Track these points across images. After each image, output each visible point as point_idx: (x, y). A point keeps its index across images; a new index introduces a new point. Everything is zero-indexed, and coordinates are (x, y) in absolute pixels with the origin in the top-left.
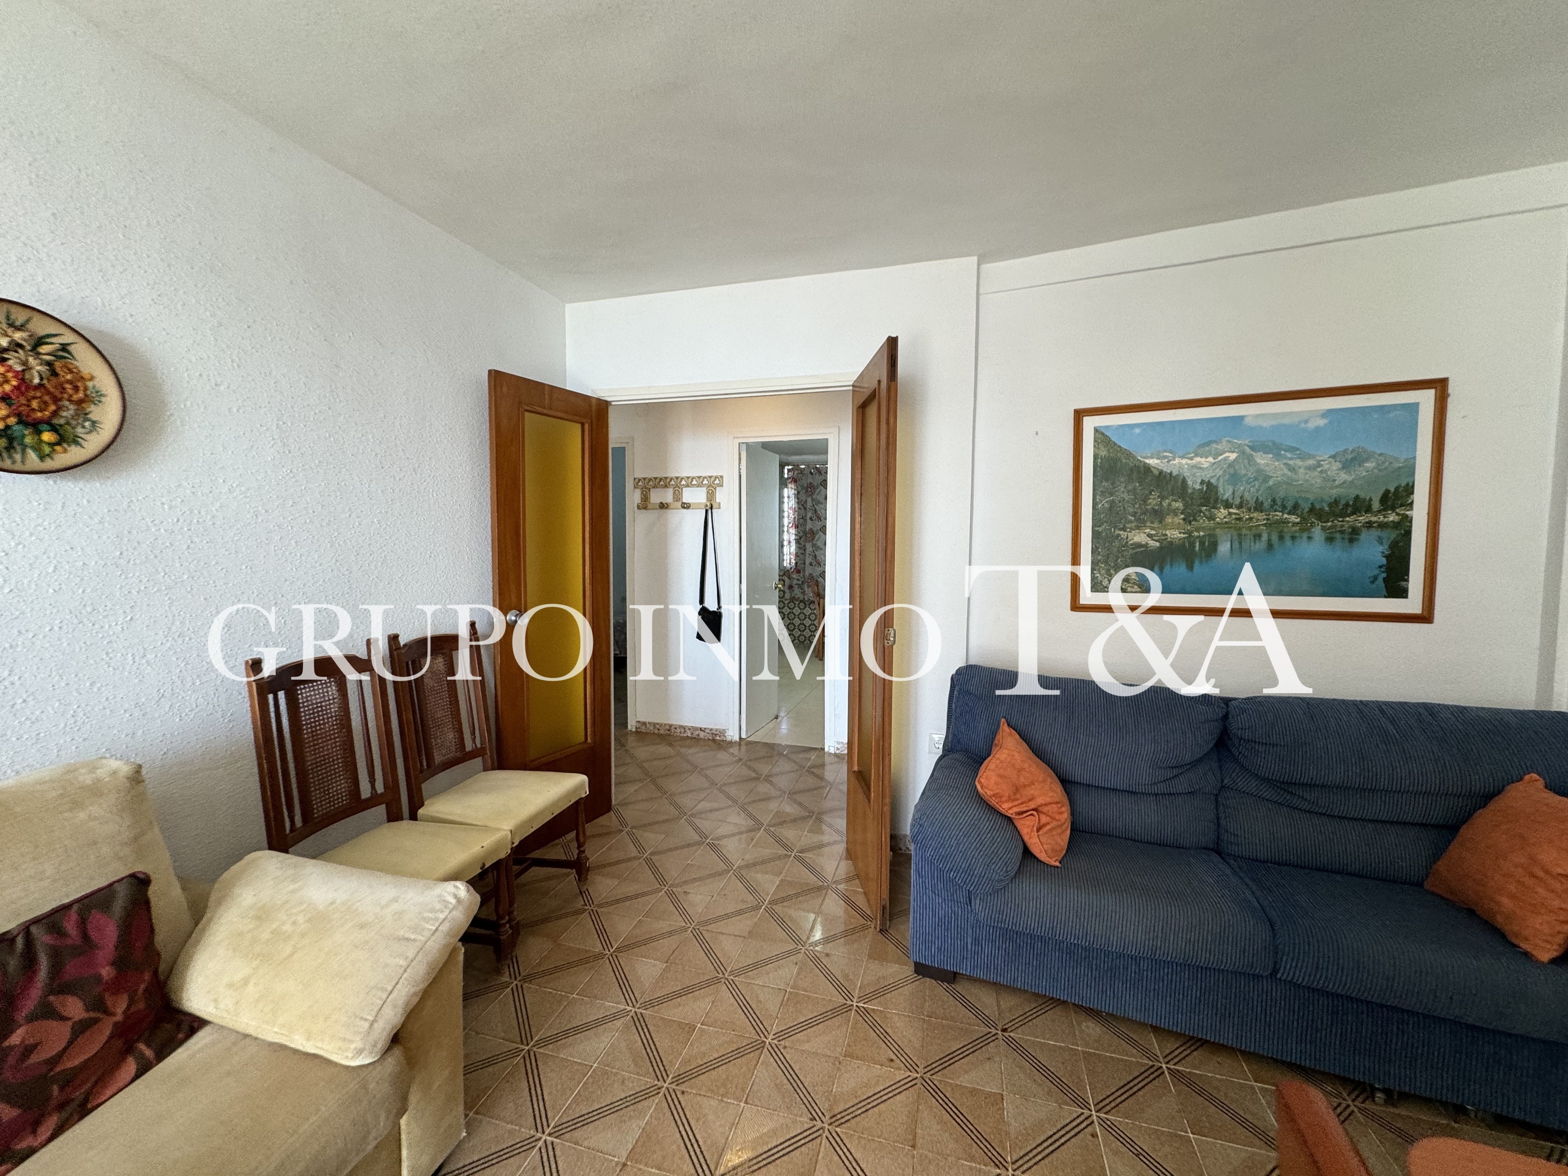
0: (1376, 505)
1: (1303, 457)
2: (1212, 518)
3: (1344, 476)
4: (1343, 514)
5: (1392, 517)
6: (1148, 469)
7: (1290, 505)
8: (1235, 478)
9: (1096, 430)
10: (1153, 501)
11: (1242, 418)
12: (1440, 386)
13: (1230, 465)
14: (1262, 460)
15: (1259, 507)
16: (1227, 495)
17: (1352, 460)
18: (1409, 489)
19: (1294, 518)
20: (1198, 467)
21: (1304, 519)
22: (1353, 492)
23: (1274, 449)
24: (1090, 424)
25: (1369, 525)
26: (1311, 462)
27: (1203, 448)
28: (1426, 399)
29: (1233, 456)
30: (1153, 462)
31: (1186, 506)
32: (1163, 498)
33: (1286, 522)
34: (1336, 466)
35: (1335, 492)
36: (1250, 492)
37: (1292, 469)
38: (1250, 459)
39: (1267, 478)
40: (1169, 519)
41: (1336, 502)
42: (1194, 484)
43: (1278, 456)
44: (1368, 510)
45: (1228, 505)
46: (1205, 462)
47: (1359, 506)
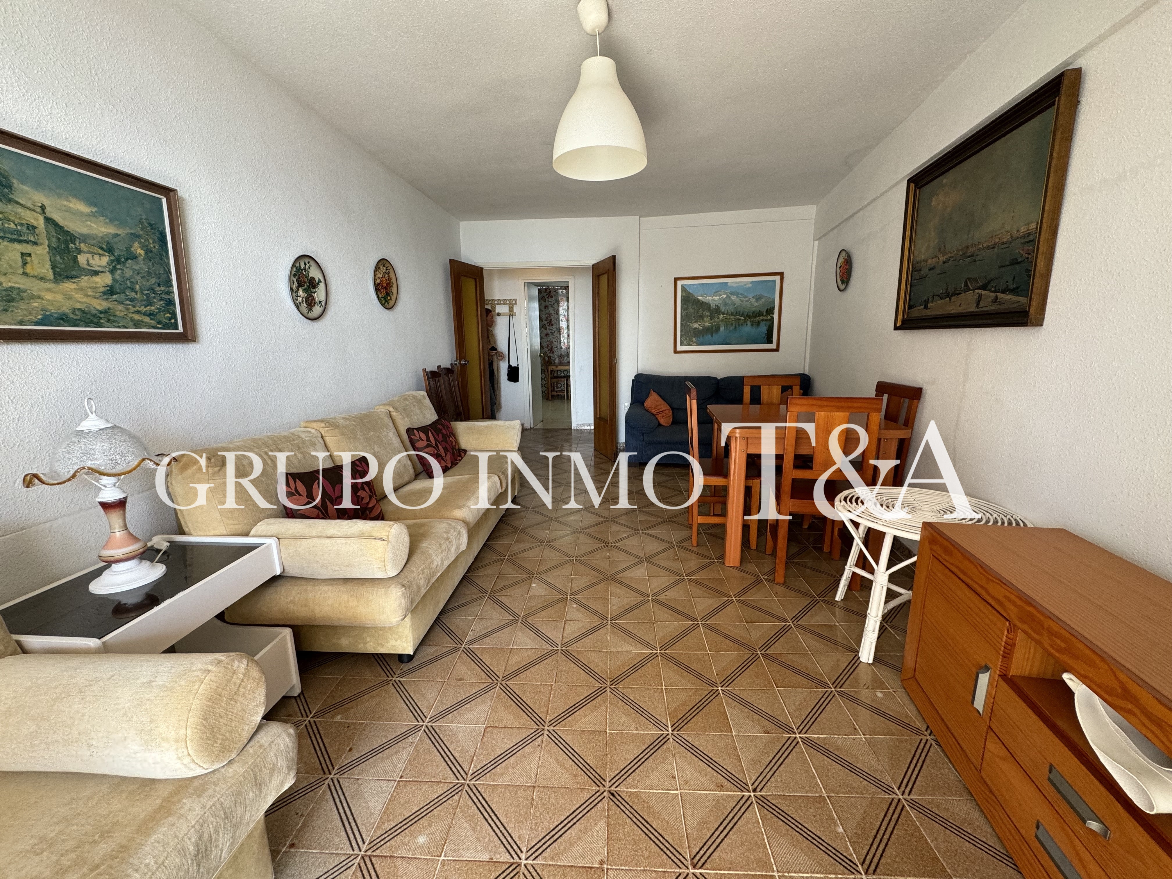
0: (765, 314)
1: (745, 297)
2: (718, 318)
3: (756, 304)
4: (756, 316)
5: (769, 318)
6: (699, 300)
7: (741, 313)
8: (725, 304)
9: (682, 286)
10: (700, 312)
11: (727, 283)
12: (781, 274)
13: (724, 299)
14: (733, 298)
15: (732, 314)
16: (723, 310)
17: (758, 298)
18: (773, 308)
19: (742, 318)
20: (714, 300)
21: (745, 319)
22: (758, 309)
23: (736, 294)
24: (680, 283)
25: (763, 320)
26: (747, 299)
27: (716, 293)
28: (777, 278)
29: (725, 296)
30: (700, 298)
31: (711, 314)
32: (703, 311)
33: (740, 319)
34: (754, 300)
35: (753, 309)
36: (730, 309)
37: (742, 301)
38: (730, 298)
39: (735, 304)
40: (705, 319)
41: (754, 312)
42: (713, 306)
43: (738, 297)
44: (763, 315)
45: (723, 314)
46: (717, 298)
47: (760, 314)
